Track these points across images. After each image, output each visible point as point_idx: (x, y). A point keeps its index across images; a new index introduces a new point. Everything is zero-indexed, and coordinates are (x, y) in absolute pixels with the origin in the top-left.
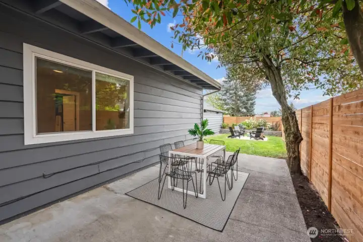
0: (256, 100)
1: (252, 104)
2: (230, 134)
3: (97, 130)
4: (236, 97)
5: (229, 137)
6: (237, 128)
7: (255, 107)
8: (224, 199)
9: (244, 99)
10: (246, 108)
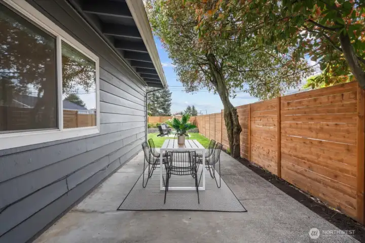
0: (171, 101)
1: (169, 105)
2: (159, 134)
3: (65, 127)
4: (154, 97)
5: (158, 136)
6: (164, 127)
7: (171, 108)
8: (219, 186)
9: (162, 100)
10: (163, 109)
